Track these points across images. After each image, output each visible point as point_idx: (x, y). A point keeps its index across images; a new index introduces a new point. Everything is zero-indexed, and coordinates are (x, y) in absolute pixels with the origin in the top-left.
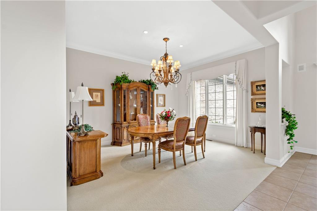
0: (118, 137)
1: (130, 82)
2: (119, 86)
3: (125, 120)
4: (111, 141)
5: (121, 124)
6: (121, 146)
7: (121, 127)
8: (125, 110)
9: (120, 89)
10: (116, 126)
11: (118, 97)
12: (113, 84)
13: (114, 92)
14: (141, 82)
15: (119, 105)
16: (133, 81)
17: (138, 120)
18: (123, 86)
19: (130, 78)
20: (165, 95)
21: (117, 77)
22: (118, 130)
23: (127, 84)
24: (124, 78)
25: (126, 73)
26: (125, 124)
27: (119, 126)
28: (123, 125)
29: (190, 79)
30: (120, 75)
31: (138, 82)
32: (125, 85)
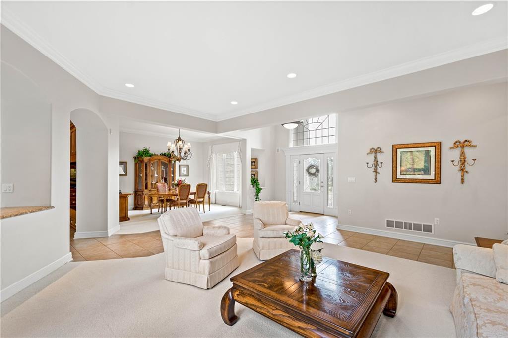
0: (140, 203)
1: (151, 155)
2: (141, 159)
3: (146, 188)
4: (133, 207)
5: (143, 191)
6: (142, 210)
7: (143, 194)
8: (146, 180)
9: (142, 162)
10: (138, 194)
11: (140, 168)
12: (136, 157)
13: (136, 164)
14: (163, 155)
15: (141, 175)
16: (155, 155)
17: (157, 187)
18: (144, 160)
19: (151, 152)
20: (188, 166)
21: (139, 151)
22: (140, 197)
23: (148, 158)
24: (146, 152)
25: (148, 148)
26: (146, 191)
27: (141, 193)
28: (144, 193)
29: (210, 152)
30: (142, 149)
31: (159, 155)
32: (146, 159)
